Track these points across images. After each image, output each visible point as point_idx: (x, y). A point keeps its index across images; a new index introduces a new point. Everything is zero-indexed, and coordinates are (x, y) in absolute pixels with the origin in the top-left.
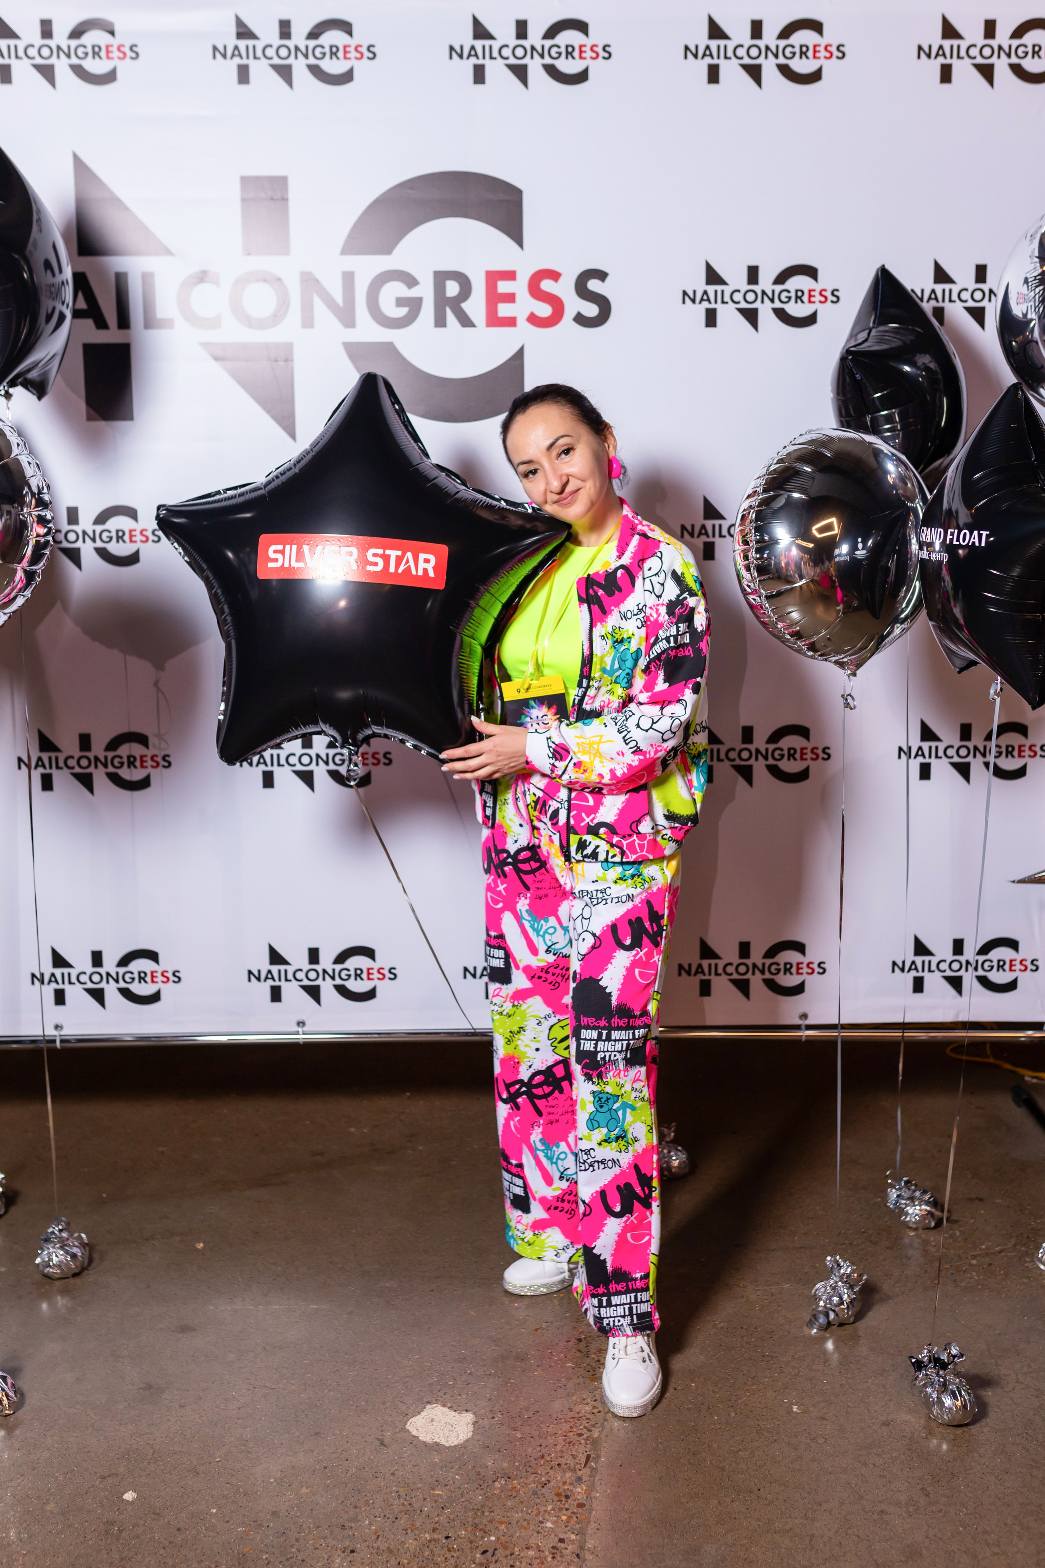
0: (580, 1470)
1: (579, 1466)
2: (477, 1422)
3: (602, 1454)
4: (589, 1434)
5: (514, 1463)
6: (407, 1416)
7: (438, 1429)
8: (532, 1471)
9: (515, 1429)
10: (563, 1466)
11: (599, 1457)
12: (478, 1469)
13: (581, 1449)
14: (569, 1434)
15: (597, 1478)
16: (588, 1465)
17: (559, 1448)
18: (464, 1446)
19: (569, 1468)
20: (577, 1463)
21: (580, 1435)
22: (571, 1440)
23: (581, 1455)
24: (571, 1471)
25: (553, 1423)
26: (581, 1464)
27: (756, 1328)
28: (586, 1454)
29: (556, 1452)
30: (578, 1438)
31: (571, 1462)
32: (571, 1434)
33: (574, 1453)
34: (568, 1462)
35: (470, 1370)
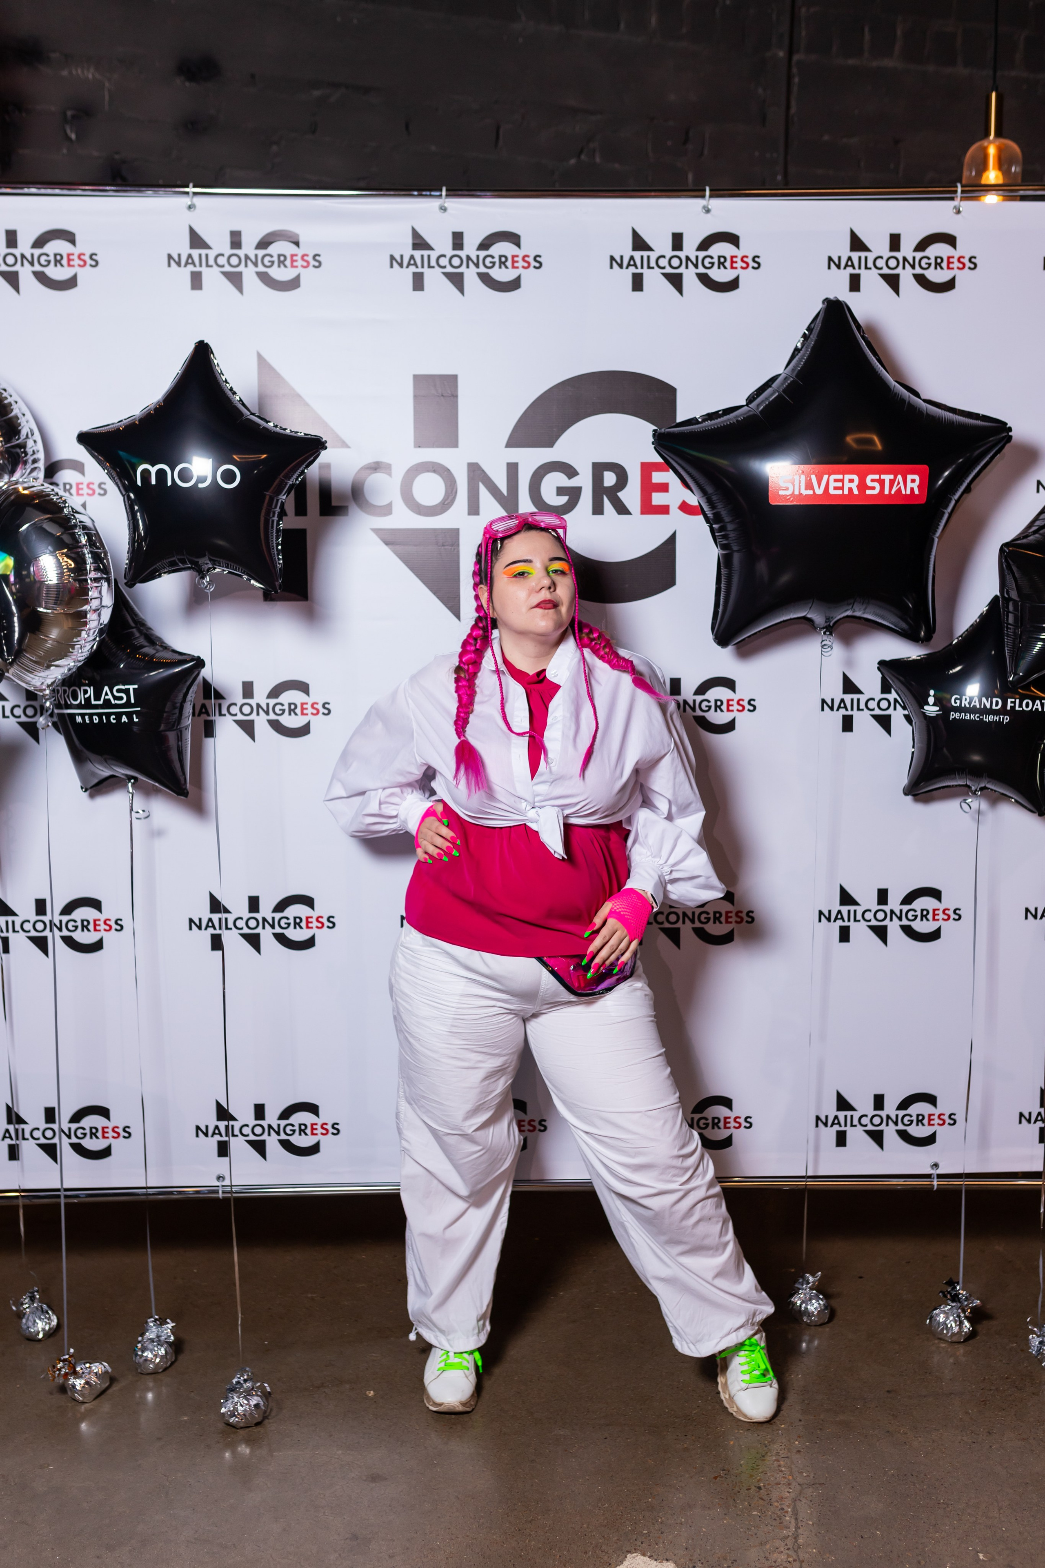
27: (925, 1475)
35: (661, 1518)
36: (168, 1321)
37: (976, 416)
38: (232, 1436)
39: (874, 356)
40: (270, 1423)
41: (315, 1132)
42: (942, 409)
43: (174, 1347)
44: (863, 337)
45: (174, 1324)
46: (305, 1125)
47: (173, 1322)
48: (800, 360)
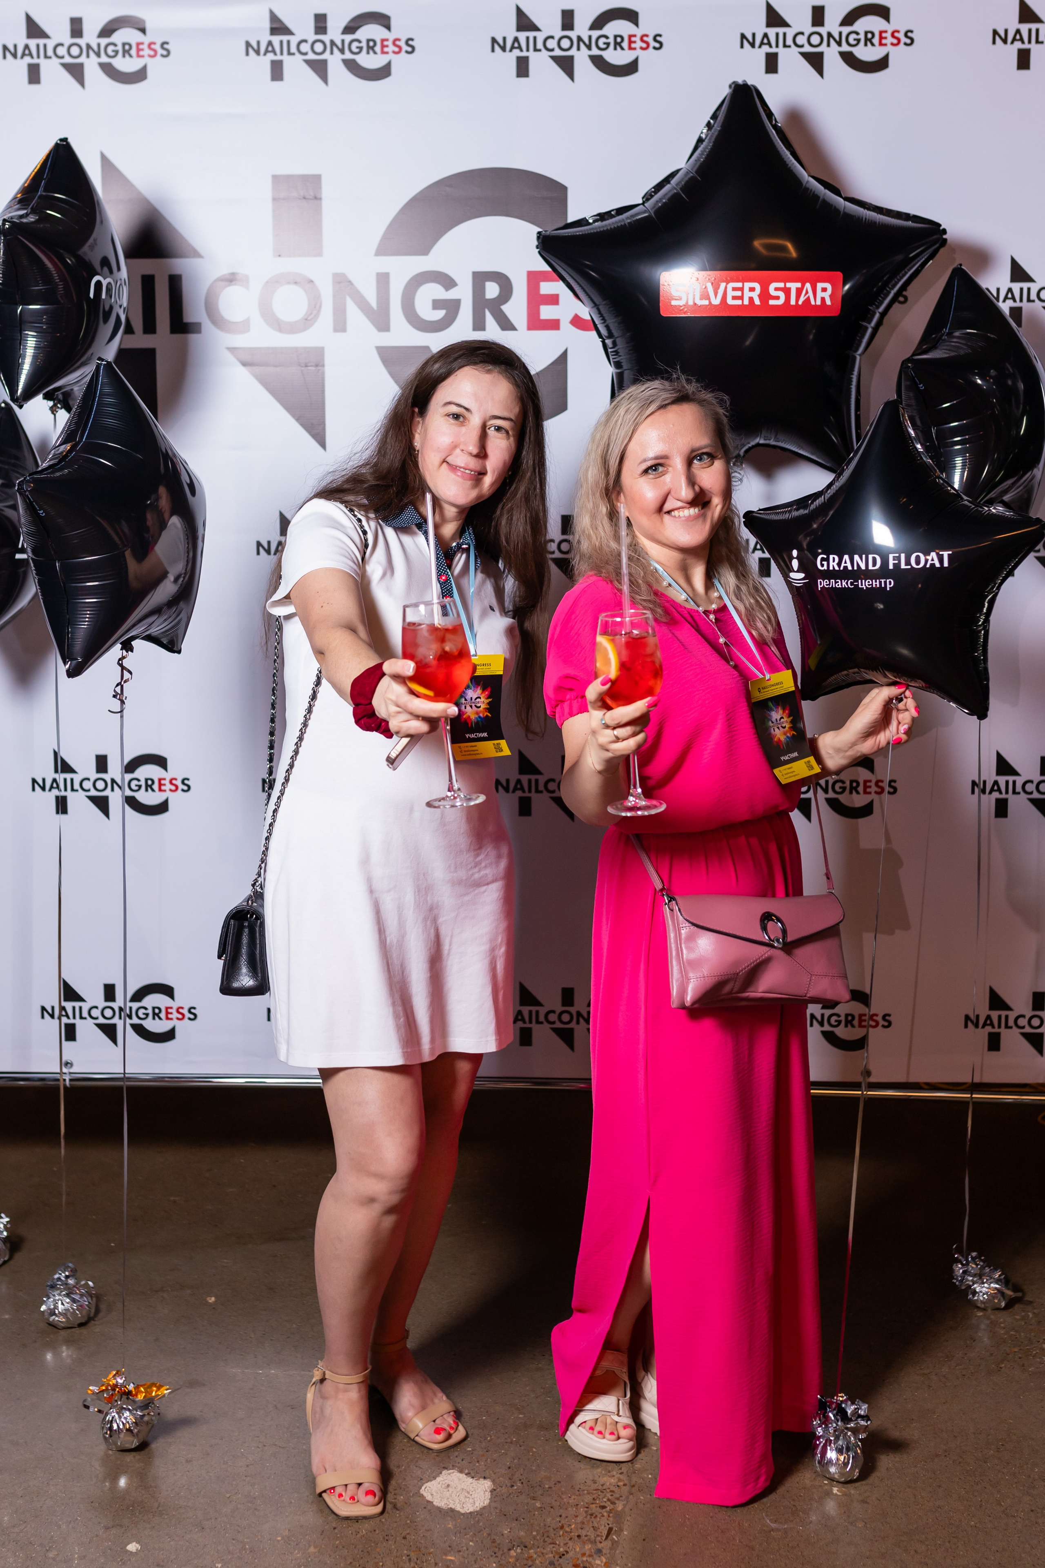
0: (601, 1542)
1: (599, 1538)
2: (495, 1490)
3: (625, 1527)
4: (612, 1506)
5: (532, 1533)
6: (422, 1481)
7: (454, 1495)
8: (550, 1541)
9: (534, 1498)
10: (583, 1537)
11: (621, 1530)
12: (493, 1537)
13: (604, 1521)
14: (591, 1505)
15: (618, 1552)
16: (610, 1538)
17: (579, 1519)
18: (480, 1513)
19: (589, 1540)
20: (598, 1536)
21: (603, 1507)
22: (593, 1511)
23: (603, 1527)
24: (591, 1542)
25: (575, 1494)
26: (602, 1536)
28: (607, 1527)
29: (576, 1523)
30: (600, 1510)
31: (592, 1534)
32: (594, 1506)
33: (596, 1525)
34: (589, 1534)
35: (491, 1436)
36: (3, 1215)
37: (907, 217)
38: (52, 1336)
39: (787, 149)
40: (95, 1325)
41: (170, 1016)
42: (865, 208)
43: (8, 1245)
44: (775, 127)
45: (8, 1219)
46: (159, 1009)
47: (7, 1216)
48: (702, 154)
